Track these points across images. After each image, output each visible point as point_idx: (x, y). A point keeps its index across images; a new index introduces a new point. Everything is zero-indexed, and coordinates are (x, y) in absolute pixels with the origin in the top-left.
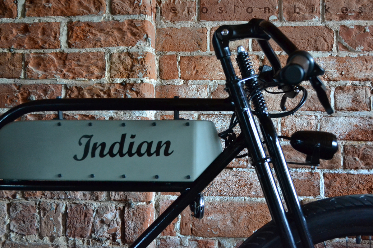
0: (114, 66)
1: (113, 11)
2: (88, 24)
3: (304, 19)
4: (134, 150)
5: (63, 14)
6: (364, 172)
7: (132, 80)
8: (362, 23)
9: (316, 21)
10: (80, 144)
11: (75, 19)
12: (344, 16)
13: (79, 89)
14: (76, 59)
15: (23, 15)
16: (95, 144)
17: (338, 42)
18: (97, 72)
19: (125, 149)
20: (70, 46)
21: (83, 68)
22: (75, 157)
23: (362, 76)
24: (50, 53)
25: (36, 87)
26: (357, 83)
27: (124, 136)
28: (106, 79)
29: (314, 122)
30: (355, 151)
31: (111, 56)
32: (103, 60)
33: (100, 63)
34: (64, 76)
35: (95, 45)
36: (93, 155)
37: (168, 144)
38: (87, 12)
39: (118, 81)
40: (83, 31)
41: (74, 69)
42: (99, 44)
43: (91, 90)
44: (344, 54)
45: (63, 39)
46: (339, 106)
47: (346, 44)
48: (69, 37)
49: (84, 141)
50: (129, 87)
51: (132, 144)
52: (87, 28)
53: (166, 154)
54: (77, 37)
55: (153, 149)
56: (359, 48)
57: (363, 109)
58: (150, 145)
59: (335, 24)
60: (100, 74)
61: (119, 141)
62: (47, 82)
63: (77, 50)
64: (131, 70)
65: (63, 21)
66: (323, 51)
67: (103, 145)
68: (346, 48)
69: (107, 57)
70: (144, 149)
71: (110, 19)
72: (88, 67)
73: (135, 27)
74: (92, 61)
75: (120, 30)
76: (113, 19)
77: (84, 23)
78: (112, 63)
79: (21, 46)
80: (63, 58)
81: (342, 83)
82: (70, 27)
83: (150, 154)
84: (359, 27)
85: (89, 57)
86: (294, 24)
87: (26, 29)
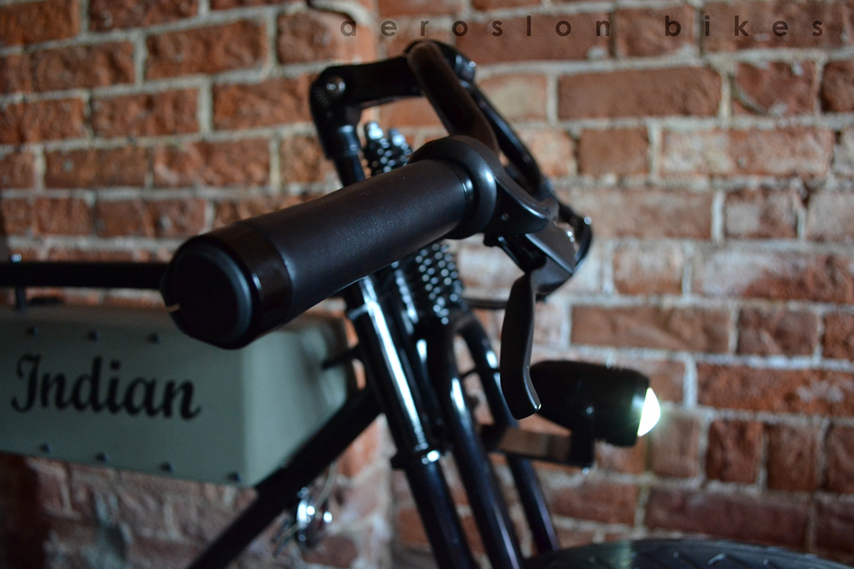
0: (285, 161)
1: (281, 60)
2: (243, 87)
3: (659, 51)
4: (120, 398)
5: (202, 70)
6: (778, 362)
8: (786, 54)
9: (686, 55)
10: (20, 374)
12: (746, 43)
15: (146, 77)
16: (46, 378)
18: (258, 174)
19: (103, 396)
20: (216, 127)
21: (237, 168)
22: (14, 403)
23: (783, 165)
24: (186, 143)
26: (770, 181)
27: (97, 363)
28: (274, 186)
29: (678, 260)
30: (761, 321)
31: (281, 142)
32: (267, 151)
33: (262, 156)
35: (253, 125)
36: (45, 403)
37: (188, 389)
38: (238, 64)
40: (235, 100)
41: (223, 169)
42: (259, 122)
44: (746, 122)
45: (204, 115)
46: (732, 228)
47: (750, 101)
49: (27, 368)
51: (114, 384)
52: (240, 94)
53: (187, 414)
54: (225, 109)
55: (158, 400)
56: (778, 109)
57: (782, 236)
58: (150, 388)
59: (726, 60)
60: (264, 178)
61: (88, 370)
62: (185, 194)
64: (314, 167)
66: (700, 115)
67: (61, 380)
68: (750, 110)
69: (274, 146)
70: (138, 399)
71: (278, 73)
72: (244, 164)
74: (252, 155)
76: (283, 73)
77: (235, 84)
78: (282, 156)
79: (143, 132)
81: (739, 181)
82: (215, 93)
83: (152, 412)
84: (780, 66)
85: (245, 147)
87: (149, 102)
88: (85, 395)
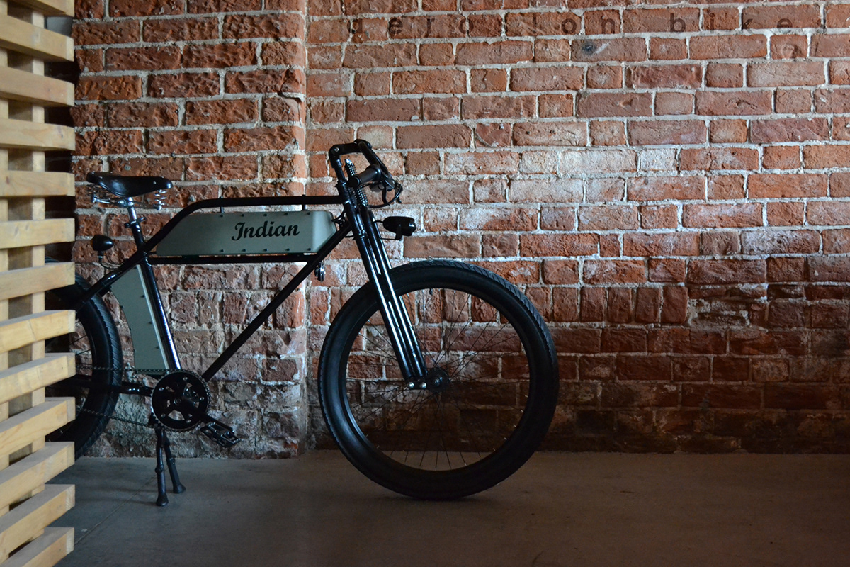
0: (265, 168)
1: (264, 119)
2: (242, 131)
3: (443, 118)
4: (273, 232)
5: (219, 122)
6: (501, 259)
7: (282, 180)
8: (498, 120)
9: (455, 120)
10: (236, 229)
11: (230, 127)
12: (480, 115)
13: (234, 189)
14: (232, 162)
15: (184, 124)
16: (247, 229)
17: (475, 139)
18: (250, 173)
19: (267, 232)
20: (226, 150)
21: (238, 170)
22: (233, 238)
23: (498, 169)
24: (208, 157)
25: (195, 188)
26: (494, 176)
27: (266, 223)
28: (258, 180)
29: (454, 214)
30: (492, 240)
31: (263, 158)
32: (255, 162)
33: (253, 165)
34: (221, 178)
35: (248, 149)
36: (245, 236)
37: (296, 227)
38: (241, 120)
39: (270, 181)
40: (238, 137)
41: (229, 171)
42: (252, 148)
43: (245, 190)
44: (481, 150)
45: (220, 144)
46: (478, 198)
47: (483, 141)
48: (225, 142)
49: (239, 227)
50: (279, 185)
51: (271, 228)
52: (242, 134)
53: (295, 234)
54: (233, 142)
55: (286, 231)
56: (494, 144)
57: (500, 201)
58: (284, 228)
59: (472, 123)
60: (253, 175)
61: (263, 226)
62: (206, 183)
63: (232, 154)
64: (281, 171)
65: (219, 128)
66: (462, 147)
67: (252, 229)
68: (483, 144)
69: (259, 160)
70: (279, 232)
71: (262, 125)
72: (242, 168)
73: (284, 132)
74: (246, 164)
75: (271, 135)
76: (265, 126)
77: (239, 130)
78: (263, 165)
79: (181, 151)
80: (220, 161)
81: (479, 177)
82: (226, 134)
83: (284, 235)
84: (494, 125)
85: (243, 160)
86: (434, 123)
87: (186, 136)
88: (260, 232)
